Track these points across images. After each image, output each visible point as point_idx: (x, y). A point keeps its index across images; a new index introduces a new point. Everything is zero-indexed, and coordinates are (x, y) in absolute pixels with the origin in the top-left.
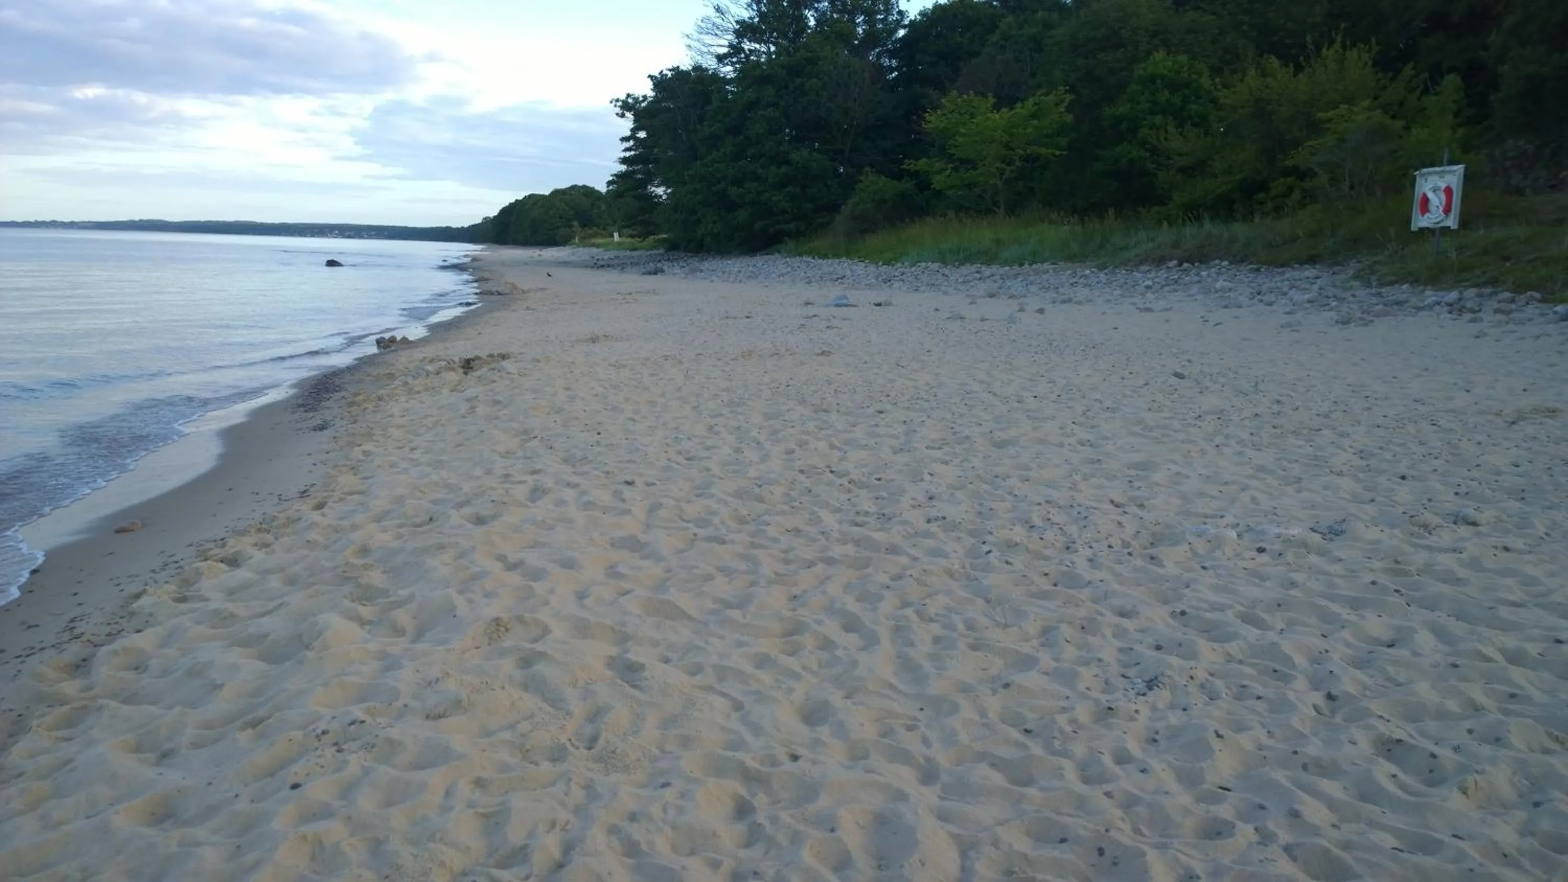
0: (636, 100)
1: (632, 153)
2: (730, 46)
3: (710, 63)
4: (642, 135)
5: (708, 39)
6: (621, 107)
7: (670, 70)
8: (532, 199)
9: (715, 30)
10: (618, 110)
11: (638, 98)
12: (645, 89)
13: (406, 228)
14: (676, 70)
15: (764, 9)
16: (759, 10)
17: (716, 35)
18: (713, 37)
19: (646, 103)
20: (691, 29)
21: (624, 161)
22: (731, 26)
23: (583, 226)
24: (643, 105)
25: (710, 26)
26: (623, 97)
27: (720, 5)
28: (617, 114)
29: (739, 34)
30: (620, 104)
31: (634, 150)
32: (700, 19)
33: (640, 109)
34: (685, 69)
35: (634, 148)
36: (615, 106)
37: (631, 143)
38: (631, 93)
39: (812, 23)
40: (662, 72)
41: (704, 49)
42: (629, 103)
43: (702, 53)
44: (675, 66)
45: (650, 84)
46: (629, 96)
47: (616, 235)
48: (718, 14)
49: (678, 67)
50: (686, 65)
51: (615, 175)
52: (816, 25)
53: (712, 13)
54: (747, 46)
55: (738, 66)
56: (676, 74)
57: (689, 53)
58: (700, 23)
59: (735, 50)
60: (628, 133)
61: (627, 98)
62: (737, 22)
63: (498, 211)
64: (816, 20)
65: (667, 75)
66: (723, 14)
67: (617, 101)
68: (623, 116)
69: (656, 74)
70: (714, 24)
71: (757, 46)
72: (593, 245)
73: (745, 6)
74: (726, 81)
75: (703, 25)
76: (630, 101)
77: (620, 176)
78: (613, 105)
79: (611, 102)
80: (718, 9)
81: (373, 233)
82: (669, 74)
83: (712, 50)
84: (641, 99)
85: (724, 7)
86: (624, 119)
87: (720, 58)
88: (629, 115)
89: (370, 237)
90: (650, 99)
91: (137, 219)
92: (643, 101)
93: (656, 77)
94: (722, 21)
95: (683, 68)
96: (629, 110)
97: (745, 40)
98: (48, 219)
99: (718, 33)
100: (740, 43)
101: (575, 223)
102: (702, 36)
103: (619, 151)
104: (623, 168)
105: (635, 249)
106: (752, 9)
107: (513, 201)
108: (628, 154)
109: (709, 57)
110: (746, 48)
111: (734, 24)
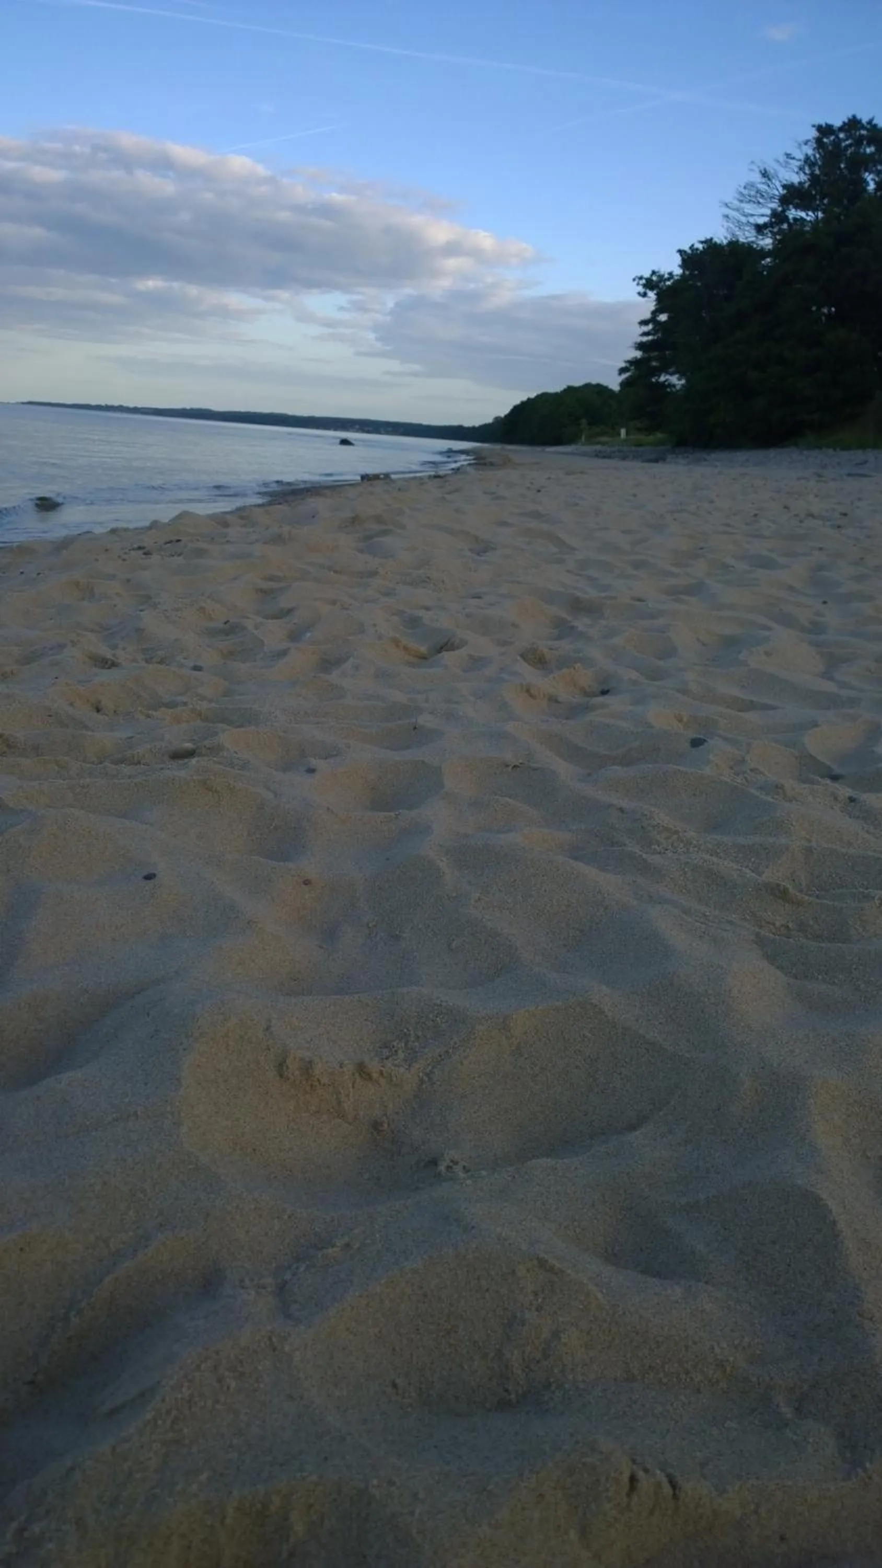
0: (661, 278)
1: (650, 338)
2: (774, 214)
3: (747, 236)
4: (663, 317)
5: (749, 208)
6: (645, 286)
7: (702, 242)
8: (544, 398)
9: (757, 197)
10: (641, 289)
11: (663, 276)
12: (672, 266)
13: (420, 425)
14: (709, 243)
15: (817, 172)
16: (812, 174)
17: (759, 203)
18: (755, 205)
19: (672, 281)
20: (730, 197)
21: (640, 346)
22: (777, 193)
23: (590, 424)
24: (668, 283)
25: (753, 193)
26: (647, 274)
27: (768, 169)
28: (639, 294)
29: (785, 201)
30: (644, 281)
31: (654, 335)
32: (743, 185)
33: (664, 288)
34: (718, 242)
35: (653, 332)
36: (638, 284)
37: (650, 327)
38: (656, 270)
39: (872, 186)
40: (693, 245)
41: (744, 219)
42: (652, 280)
43: (740, 224)
44: (708, 237)
45: (678, 259)
46: (654, 273)
47: (623, 432)
48: (764, 180)
49: (711, 239)
50: (721, 236)
51: (628, 362)
52: (876, 190)
53: (757, 178)
54: (793, 213)
55: (778, 237)
56: (709, 247)
57: (726, 224)
58: (742, 190)
59: (778, 217)
60: (648, 316)
61: (651, 275)
62: (784, 187)
63: (509, 410)
64: (876, 183)
65: (697, 249)
66: (769, 179)
67: (641, 278)
68: (644, 295)
69: (686, 248)
70: (758, 191)
71: (803, 214)
72: (598, 443)
73: (796, 170)
74: (763, 253)
75: (746, 192)
76: (654, 278)
77: (634, 363)
78: (636, 282)
79: (634, 280)
80: (765, 174)
81: (390, 429)
82: (700, 246)
83: (752, 220)
84: (666, 276)
85: (772, 171)
86: (646, 299)
87: (760, 229)
88: (652, 295)
89: (387, 433)
90: (676, 278)
91: (188, 407)
92: (669, 279)
93: (685, 252)
94: (766, 188)
95: (716, 240)
96: (652, 289)
97: (791, 206)
98: (116, 404)
99: (761, 200)
100: (784, 211)
101: (584, 422)
102: (743, 205)
103: (636, 333)
104: (638, 354)
105: (640, 445)
106: (805, 173)
107: (525, 399)
108: (645, 339)
109: (747, 228)
110: (791, 217)
111: (780, 189)
